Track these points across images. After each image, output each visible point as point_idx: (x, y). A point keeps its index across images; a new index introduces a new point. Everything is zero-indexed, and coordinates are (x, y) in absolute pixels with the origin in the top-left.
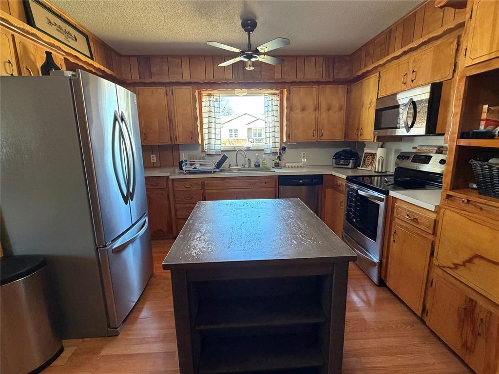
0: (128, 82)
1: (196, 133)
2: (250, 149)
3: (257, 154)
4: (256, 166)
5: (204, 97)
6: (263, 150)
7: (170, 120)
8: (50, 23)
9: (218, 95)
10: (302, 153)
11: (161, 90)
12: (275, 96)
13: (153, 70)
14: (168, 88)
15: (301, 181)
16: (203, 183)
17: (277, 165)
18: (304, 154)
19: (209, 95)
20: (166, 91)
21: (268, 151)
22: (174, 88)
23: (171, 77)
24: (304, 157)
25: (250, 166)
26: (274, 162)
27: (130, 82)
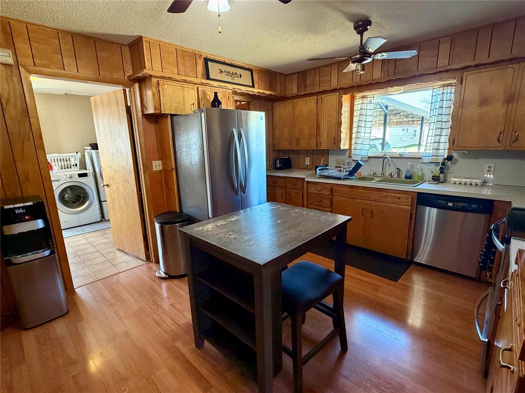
0: (288, 96)
1: (339, 138)
2: (404, 156)
3: (409, 163)
4: (406, 177)
5: (357, 100)
6: (421, 158)
7: (318, 127)
8: (221, 72)
9: (373, 96)
10: (487, 166)
11: (312, 100)
13: (308, 82)
14: (319, 97)
15: (450, 204)
16: (332, 189)
17: (436, 179)
18: (490, 167)
19: (363, 97)
20: (317, 100)
21: (426, 160)
22: (324, 96)
23: (322, 86)
24: (489, 171)
25: (398, 176)
26: (433, 174)
27: (290, 96)
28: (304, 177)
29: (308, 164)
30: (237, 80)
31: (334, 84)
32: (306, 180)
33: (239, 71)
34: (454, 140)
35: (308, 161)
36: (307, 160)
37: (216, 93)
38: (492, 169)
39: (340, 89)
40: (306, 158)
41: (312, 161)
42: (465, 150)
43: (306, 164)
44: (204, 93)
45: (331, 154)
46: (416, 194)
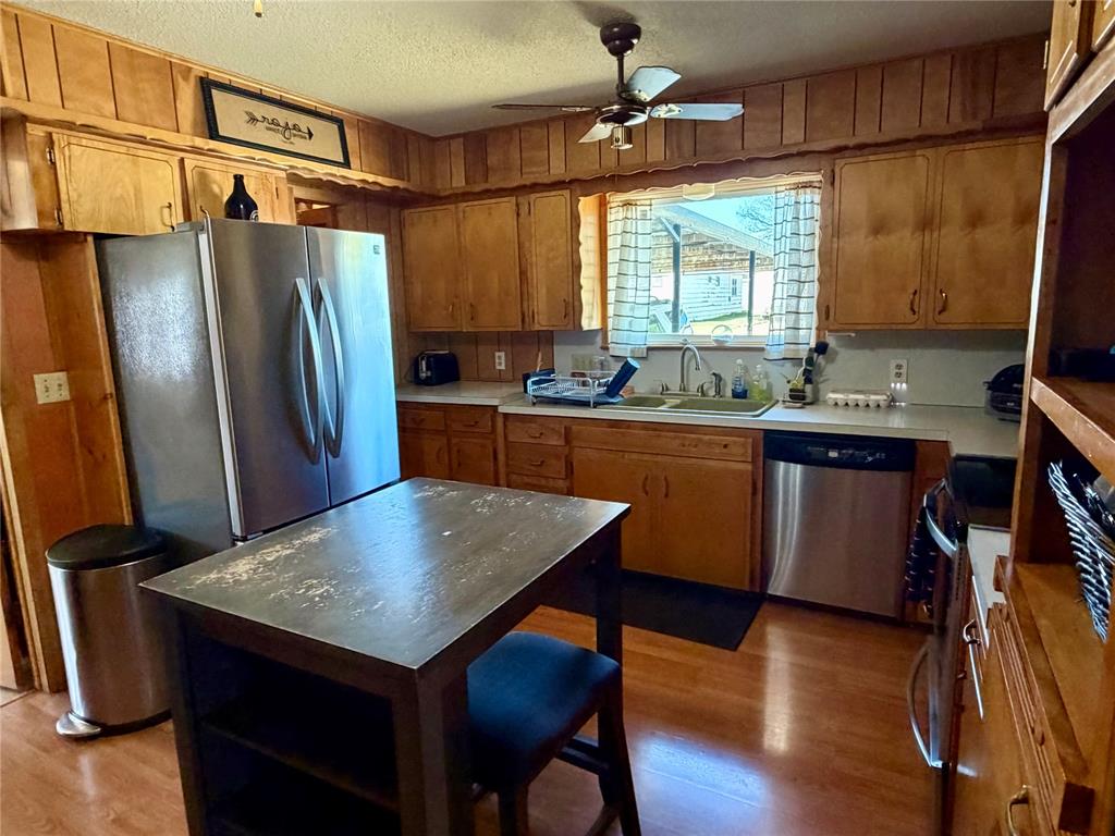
1: (576, 303)
2: (728, 345)
3: (739, 361)
4: (736, 395)
5: (613, 210)
6: (763, 349)
7: (523, 273)
8: (253, 119)
9: (648, 202)
10: (893, 366)
11: (506, 205)
12: (808, 190)
13: (493, 160)
14: (521, 199)
15: (833, 454)
16: (568, 430)
17: (797, 397)
18: (899, 367)
19: (627, 204)
20: (517, 205)
21: (774, 353)
22: (533, 196)
23: (526, 173)
24: (899, 375)
25: (718, 392)
26: (790, 386)
28: (495, 402)
29: (503, 367)
30: (300, 146)
31: (558, 170)
32: (501, 410)
33: (305, 122)
34: (828, 307)
35: (503, 361)
36: (500, 357)
37: (239, 179)
38: (903, 371)
39: (571, 182)
40: (497, 354)
41: (512, 363)
42: (849, 331)
43: (498, 367)
44: (203, 177)
45: (558, 344)
46: (762, 433)
